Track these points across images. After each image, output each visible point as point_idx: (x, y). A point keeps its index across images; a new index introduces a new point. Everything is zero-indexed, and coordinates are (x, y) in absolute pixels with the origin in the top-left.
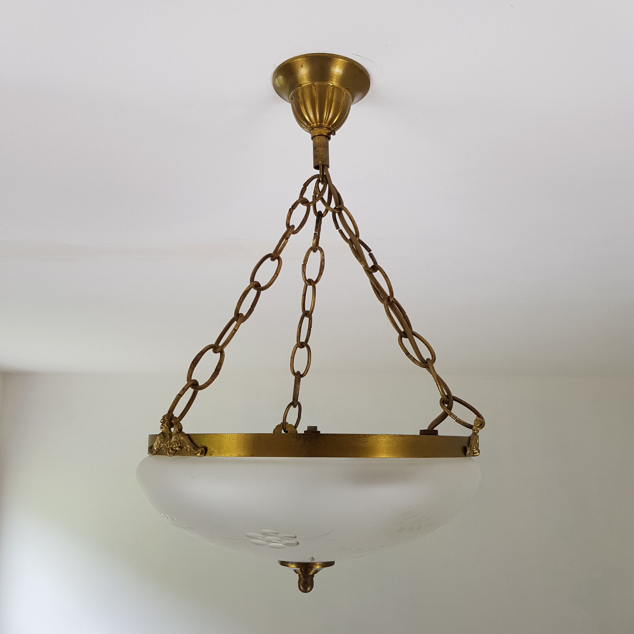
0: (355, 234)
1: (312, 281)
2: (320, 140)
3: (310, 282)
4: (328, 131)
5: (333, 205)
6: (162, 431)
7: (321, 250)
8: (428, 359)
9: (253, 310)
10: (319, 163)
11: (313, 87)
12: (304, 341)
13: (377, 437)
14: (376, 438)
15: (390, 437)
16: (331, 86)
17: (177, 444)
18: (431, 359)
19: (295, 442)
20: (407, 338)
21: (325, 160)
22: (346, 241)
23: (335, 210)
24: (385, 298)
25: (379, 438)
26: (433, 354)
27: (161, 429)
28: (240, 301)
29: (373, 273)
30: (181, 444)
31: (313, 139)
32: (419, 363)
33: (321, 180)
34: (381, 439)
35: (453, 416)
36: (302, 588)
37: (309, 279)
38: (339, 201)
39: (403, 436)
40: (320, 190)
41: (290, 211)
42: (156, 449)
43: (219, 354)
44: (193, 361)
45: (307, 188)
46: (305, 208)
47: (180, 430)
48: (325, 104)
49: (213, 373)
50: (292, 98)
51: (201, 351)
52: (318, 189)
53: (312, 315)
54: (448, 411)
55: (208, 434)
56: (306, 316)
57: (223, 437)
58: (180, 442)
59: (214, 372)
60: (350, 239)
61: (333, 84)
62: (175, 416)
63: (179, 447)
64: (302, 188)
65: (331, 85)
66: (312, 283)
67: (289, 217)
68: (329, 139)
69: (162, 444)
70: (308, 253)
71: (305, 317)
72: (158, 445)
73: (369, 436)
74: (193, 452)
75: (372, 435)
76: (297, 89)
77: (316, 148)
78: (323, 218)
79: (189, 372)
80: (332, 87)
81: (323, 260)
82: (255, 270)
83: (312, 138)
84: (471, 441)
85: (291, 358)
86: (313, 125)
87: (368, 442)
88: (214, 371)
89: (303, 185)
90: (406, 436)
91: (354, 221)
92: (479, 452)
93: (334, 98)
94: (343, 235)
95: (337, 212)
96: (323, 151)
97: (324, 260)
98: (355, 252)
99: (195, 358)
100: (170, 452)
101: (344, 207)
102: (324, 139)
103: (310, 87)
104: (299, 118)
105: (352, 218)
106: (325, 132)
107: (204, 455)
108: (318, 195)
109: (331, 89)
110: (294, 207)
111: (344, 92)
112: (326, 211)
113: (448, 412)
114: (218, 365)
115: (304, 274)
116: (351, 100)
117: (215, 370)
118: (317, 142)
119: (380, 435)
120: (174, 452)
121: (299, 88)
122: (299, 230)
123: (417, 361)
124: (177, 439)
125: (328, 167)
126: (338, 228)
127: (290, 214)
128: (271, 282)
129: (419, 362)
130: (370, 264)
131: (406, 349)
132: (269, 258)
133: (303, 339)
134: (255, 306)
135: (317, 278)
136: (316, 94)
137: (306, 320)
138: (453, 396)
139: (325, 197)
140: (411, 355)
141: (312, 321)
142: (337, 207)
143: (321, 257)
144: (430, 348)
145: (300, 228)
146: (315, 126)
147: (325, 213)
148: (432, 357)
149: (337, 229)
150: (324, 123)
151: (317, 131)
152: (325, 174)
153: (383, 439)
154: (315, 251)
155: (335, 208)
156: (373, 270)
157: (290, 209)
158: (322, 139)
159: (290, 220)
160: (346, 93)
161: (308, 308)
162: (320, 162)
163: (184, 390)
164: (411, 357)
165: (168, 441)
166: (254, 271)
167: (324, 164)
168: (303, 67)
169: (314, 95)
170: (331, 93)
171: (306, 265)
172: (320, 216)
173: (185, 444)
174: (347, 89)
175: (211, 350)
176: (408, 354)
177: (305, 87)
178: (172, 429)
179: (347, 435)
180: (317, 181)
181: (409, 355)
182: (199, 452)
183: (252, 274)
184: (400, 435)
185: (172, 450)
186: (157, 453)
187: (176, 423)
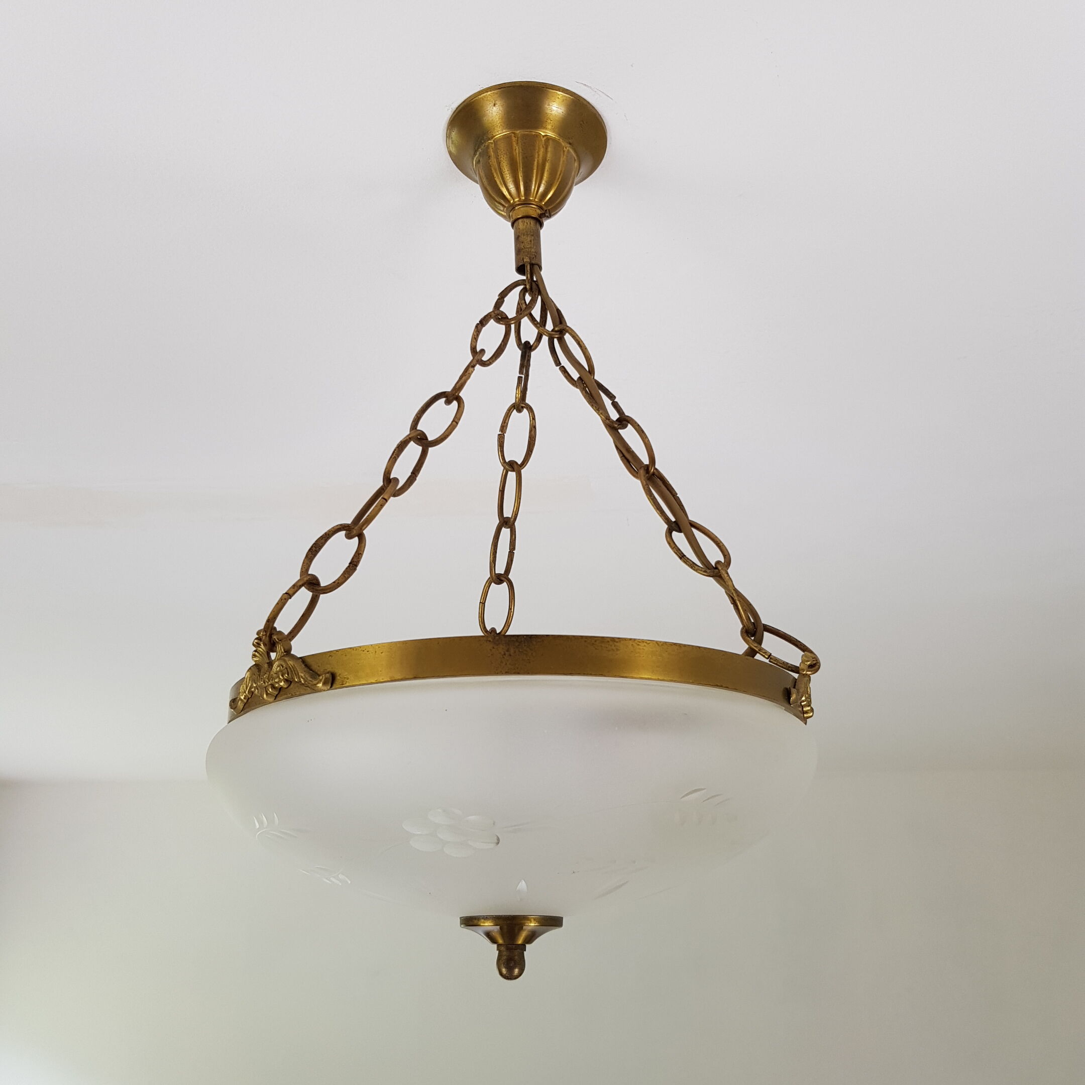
0: (587, 369)
1: (516, 463)
2: (526, 224)
3: (512, 466)
4: (539, 212)
5: (549, 326)
6: (256, 661)
7: (530, 410)
8: (718, 562)
9: (416, 479)
10: (525, 260)
11: (514, 139)
12: (502, 572)
13: (634, 644)
14: (632, 645)
15: (657, 645)
16: (544, 136)
17: (283, 676)
18: (723, 561)
19: (491, 650)
20: (681, 532)
21: (536, 256)
22: (573, 384)
23: (553, 333)
24: (640, 468)
25: (638, 645)
26: (726, 554)
27: (252, 658)
28: (393, 457)
29: (619, 431)
30: (288, 675)
31: (515, 225)
32: (703, 570)
33: (528, 287)
34: (642, 648)
35: (764, 653)
36: (504, 971)
37: (509, 461)
38: (559, 319)
39: (680, 645)
40: (527, 302)
41: (477, 327)
42: (242, 698)
43: (356, 539)
44: (312, 547)
45: (505, 299)
46: (502, 328)
47: (288, 651)
48: (533, 164)
49: (347, 568)
50: (479, 161)
51: (326, 533)
52: (523, 301)
53: (516, 524)
54: (756, 645)
55: (337, 651)
56: (505, 525)
57: (364, 651)
58: (287, 670)
59: (349, 566)
60: (580, 378)
61: (546, 133)
62: (278, 630)
63: (286, 681)
64: (496, 300)
65: (543, 134)
66: (515, 467)
67: (476, 337)
68: (541, 225)
69: (255, 683)
70: (508, 413)
71: (503, 529)
72: (247, 688)
73: (620, 641)
74: (311, 683)
75: (625, 639)
76: (486, 144)
77: (520, 238)
78: (533, 354)
79: (305, 564)
80: (545, 138)
81: (533, 428)
82: (419, 415)
83: (513, 225)
84: (797, 683)
85: (480, 603)
86: (514, 200)
87: (619, 650)
88: (347, 565)
89: (499, 295)
90: (685, 646)
91: (586, 348)
92: (812, 710)
93: (549, 155)
94: (567, 375)
95: (557, 336)
96: (531, 241)
97: (535, 427)
98: (589, 397)
99: (314, 544)
100: (269, 692)
101: (568, 326)
102: (532, 223)
103: (507, 138)
104: (490, 192)
105: (581, 343)
106: (534, 211)
107: (330, 685)
108: (524, 310)
109: (543, 142)
110: (483, 322)
111: (565, 149)
112: (539, 339)
113: (755, 647)
114: (354, 555)
115: (501, 451)
116: (576, 164)
117: (350, 563)
118: (521, 229)
119: (640, 641)
120: (276, 693)
121: (489, 141)
122: (493, 361)
123: (699, 567)
124: (283, 667)
125: (540, 268)
126: (558, 363)
127: (477, 332)
128: (447, 433)
129: (702, 568)
130: (614, 415)
131: (679, 550)
132: (443, 400)
133: (500, 569)
134: (418, 474)
135: (524, 459)
136: (517, 150)
137: (506, 532)
138: (763, 624)
139: (536, 312)
140: (688, 559)
141: (515, 538)
142: (556, 329)
143: (530, 421)
144: (721, 544)
145: (494, 358)
146: (518, 203)
147: (535, 343)
148: (725, 558)
149: (557, 365)
150: (533, 197)
151: (520, 211)
152: (535, 279)
153: (644, 648)
154: (519, 411)
155: (552, 331)
156: (619, 425)
157: (478, 324)
158: (529, 223)
159: (477, 341)
160: (568, 150)
161: (508, 513)
162: (527, 260)
163: (296, 588)
164: (688, 560)
165: (266, 673)
166: (417, 417)
167: (533, 262)
168: (496, 105)
169: (516, 150)
170: (543, 147)
171: (504, 436)
172: (527, 349)
173: (296, 672)
174: (570, 144)
175: (344, 532)
176: (682, 556)
177: (499, 139)
178: (273, 655)
179: (582, 637)
180: (521, 290)
181: (685, 557)
182: (321, 680)
183: (413, 421)
184: (675, 644)
185: (272, 689)
186: (247, 705)
187: (280, 641)
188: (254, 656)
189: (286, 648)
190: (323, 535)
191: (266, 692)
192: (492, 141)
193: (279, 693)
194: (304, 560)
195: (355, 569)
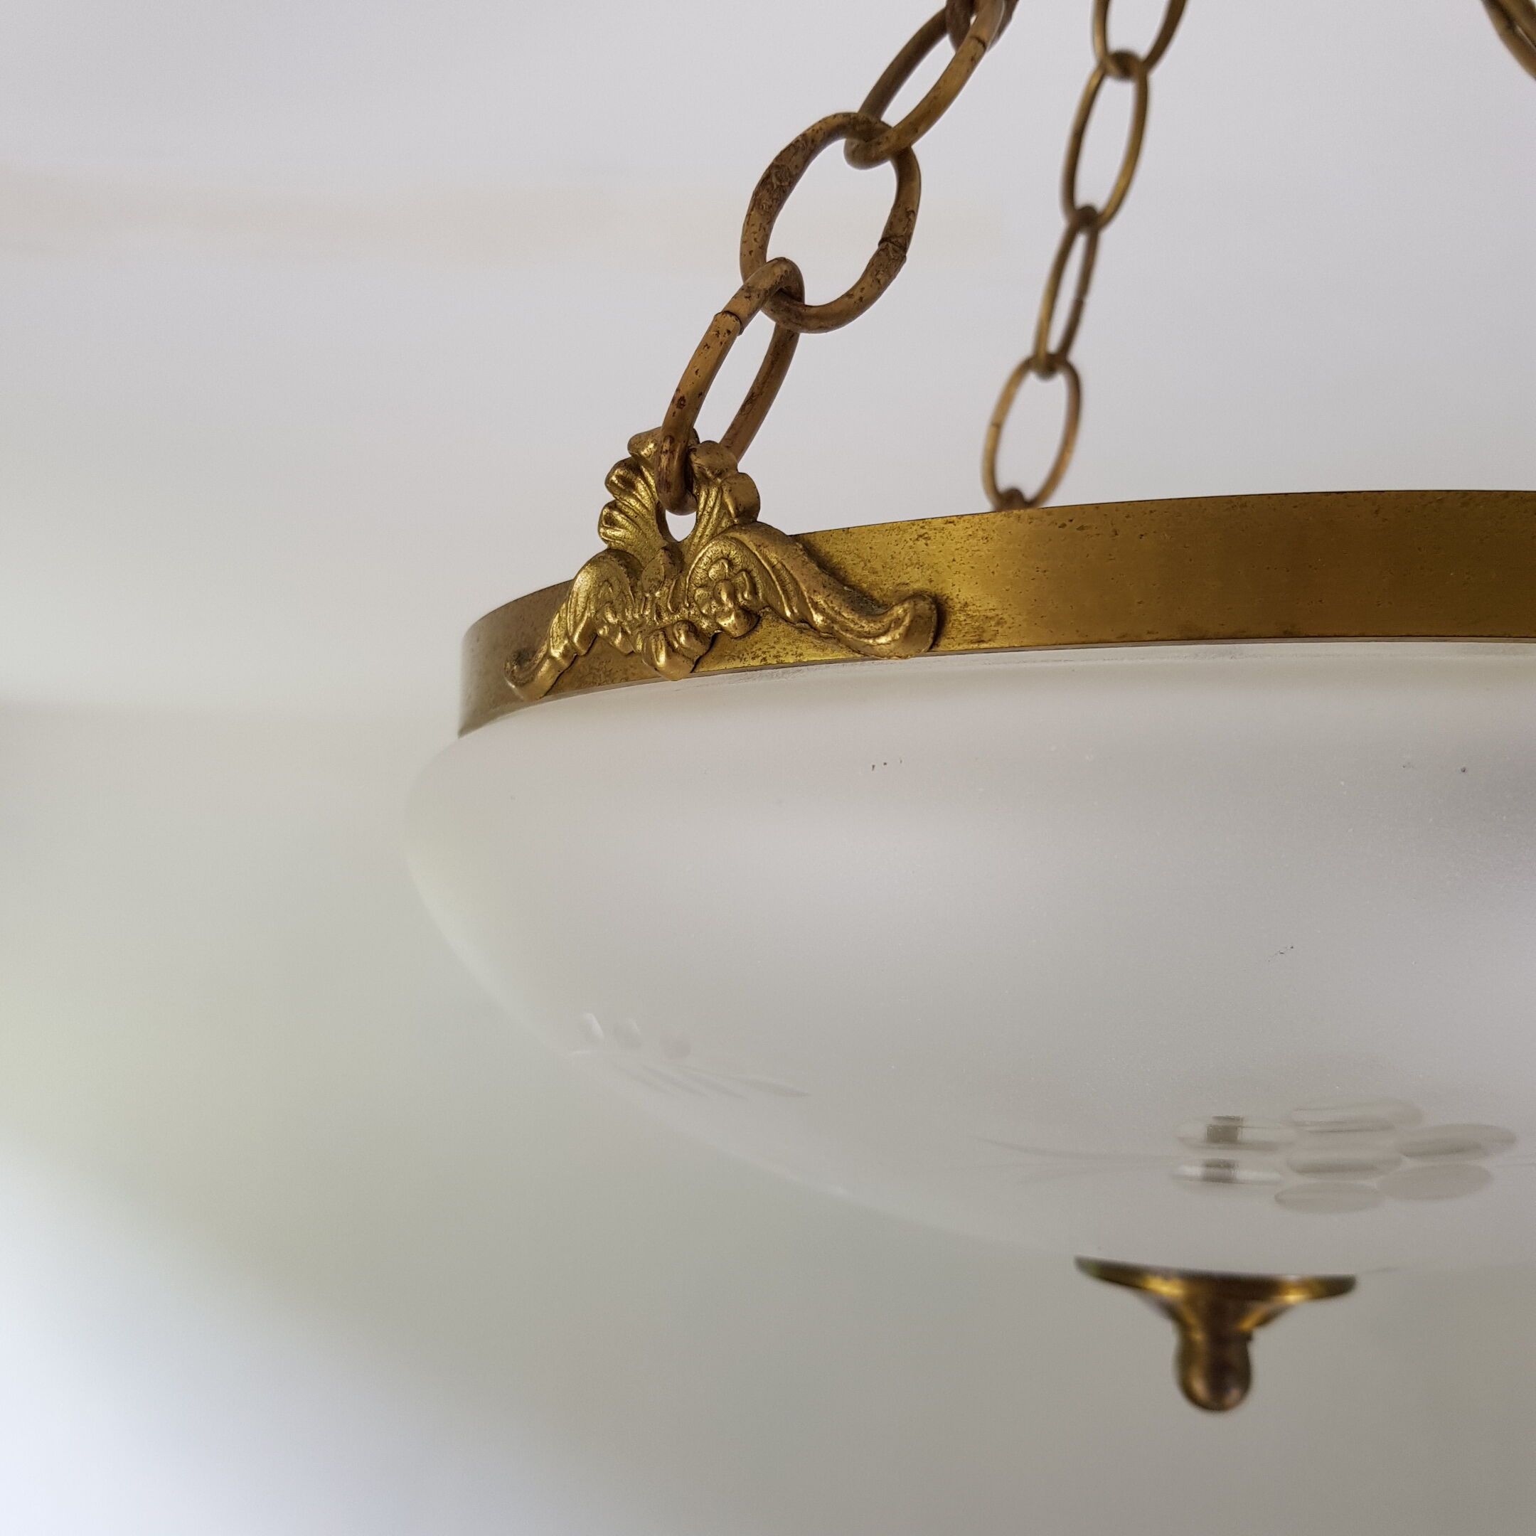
1: (1134, 56)
3: (1122, 62)
6: (612, 540)
12: (1057, 348)
17: (731, 596)
27: (600, 525)
30: (754, 592)
42: (556, 653)
43: (891, 168)
47: (748, 513)
55: (949, 521)
58: (751, 579)
59: (881, 249)
62: (703, 438)
63: (743, 613)
69: (615, 614)
72: (576, 625)
74: (853, 627)
100: (676, 646)
107: (927, 641)
114: (896, 215)
115: (1100, 23)
117: (886, 239)
120: (703, 650)
124: (729, 565)
135: (1154, 47)
173: (790, 587)
175: (843, 144)
178: (680, 525)
182: (897, 621)
185: (687, 637)
186: (566, 679)
187: (719, 475)
188: (608, 521)
189: (744, 500)
190: (797, 141)
191: (669, 645)
193: (708, 651)
194: (749, 215)
195: (902, 259)
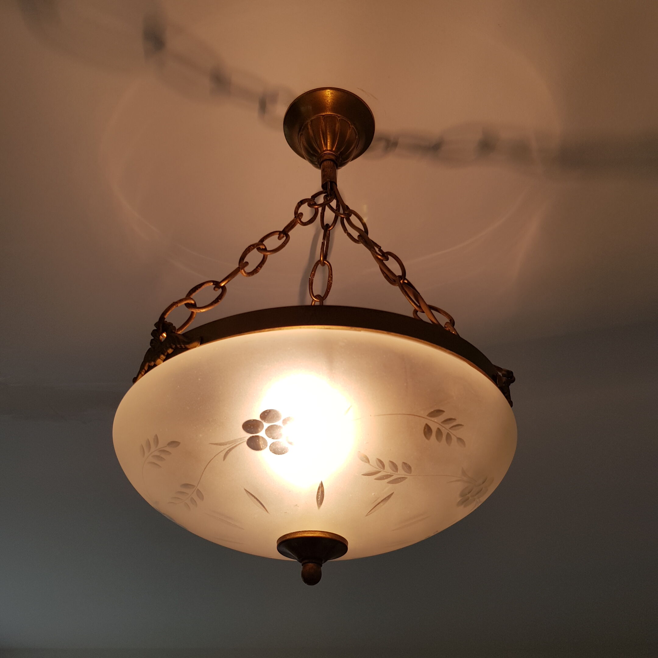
0: (364, 231)
4: (336, 157)
6: (151, 346)
7: (330, 265)
11: (322, 118)
24: (397, 279)
29: (384, 261)
33: (329, 194)
50: (302, 134)
51: (202, 282)
60: (358, 237)
70: (316, 266)
77: (324, 170)
78: (331, 230)
82: (265, 237)
88: (215, 298)
94: (352, 238)
95: (345, 217)
97: (332, 275)
98: (366, 246)
101: (351, 210)
105: (359, 217)
107: (199, 344)
108: (326, 203)
110: (302, 202)
111: (350, 126)
112: (335, 220)
115: (311, 289)
116: (357, 137)
118: (325, 165)
122: (308, 225)
127: (299, 206)
128: (278, 249)
135: (325, 294)
142: (345, 214)
143: (329, 272)
147: (333, 224)
148: (451, 322)
149: (346, 233)
151: (325, 157)
154: (323, 265)
156: (384, 258)
157: (299, 202)
159: (298, 210)
162: (328, 180)
169: (323, 124)
171: (313, 279)
177: (314, 119)
180: (325, 195)
192: (310, 121)
193: (167, 357)
